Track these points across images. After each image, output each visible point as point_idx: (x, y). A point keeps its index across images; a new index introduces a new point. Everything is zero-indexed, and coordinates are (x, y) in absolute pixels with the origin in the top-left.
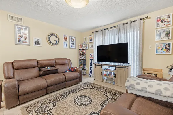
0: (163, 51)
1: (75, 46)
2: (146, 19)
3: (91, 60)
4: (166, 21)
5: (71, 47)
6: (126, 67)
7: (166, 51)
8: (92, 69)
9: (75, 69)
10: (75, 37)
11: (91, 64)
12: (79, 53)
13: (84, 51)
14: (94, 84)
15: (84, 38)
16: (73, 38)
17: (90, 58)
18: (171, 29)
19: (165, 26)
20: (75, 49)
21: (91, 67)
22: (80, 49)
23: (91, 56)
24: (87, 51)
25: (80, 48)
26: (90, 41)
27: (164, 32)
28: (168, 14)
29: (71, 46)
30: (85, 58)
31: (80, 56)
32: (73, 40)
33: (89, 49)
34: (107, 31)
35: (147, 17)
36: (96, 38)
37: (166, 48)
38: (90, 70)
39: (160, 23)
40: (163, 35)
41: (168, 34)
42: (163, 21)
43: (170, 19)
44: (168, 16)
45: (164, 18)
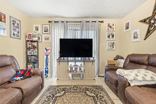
0: (111, 47)
1: (19, 34)
2: (101, 23)
3: (47, 56)
4: (112, 27)
5: (12, 36)
6: (94, 61)
7: (112, 48)
8: (49, 67)
9: (32, 71)
10: (20, 21)
11: (46, 60)
12: (27, 46)
13: (35, 44)
14: (61, 86)
15: (34, 25)
16: (17, 22)
17: (45, 53)
18: (115, 33)
19: (111, 31)
20: (20, 39)
21: (47, 64)
22: (28, 41)
23: (47, 51)
24: (39, 43)
25: (28, 39)
26: (45, 31)
27: (111, 34)
28: (113, 23)
29: (12, 33)
30: (37, 54)
31: (28, 51)
32: (16, 25)
33: (43, 41)
34: (68, 24)
35: (102, 21)
36: (55, 29)
37: (112, 45)
38: (46, 69)
39: (109, 28)
40: (111, 36)
41: (113, 36)
42: (110, 27)
43: (114, 27)
44: (113, 24)
45: (111, 25)
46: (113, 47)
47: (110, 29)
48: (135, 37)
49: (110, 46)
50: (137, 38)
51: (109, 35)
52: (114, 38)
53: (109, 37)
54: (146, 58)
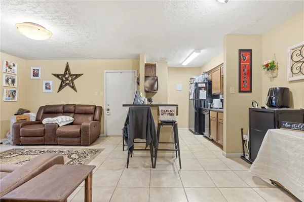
0: (10, 98)
4: (12, 68)
7: (12, 98)
18: (16, 78)
27: (10, 78)
37: (12, 95)
39: (8, 68)
40: (10, 81)
41: (13, 82)
42: (10, 67)
43: (15, 68)
44: (14, 64)
45: (10, 64)
46: (14, 97)
47: (8, 70)
48: (46, 88)
49: (9, 96)
50: (49, 89)
51: (8, 79)
52: (16, 85)
53: (7, 81)
54: (61, 108)
